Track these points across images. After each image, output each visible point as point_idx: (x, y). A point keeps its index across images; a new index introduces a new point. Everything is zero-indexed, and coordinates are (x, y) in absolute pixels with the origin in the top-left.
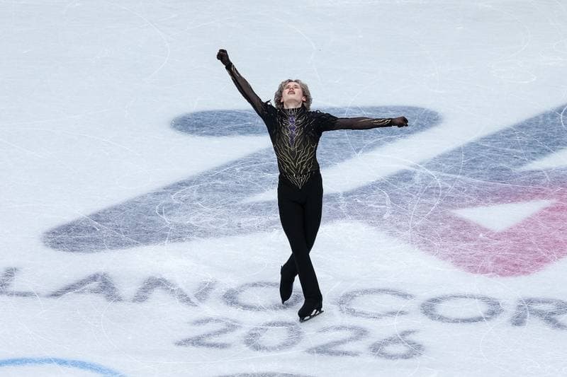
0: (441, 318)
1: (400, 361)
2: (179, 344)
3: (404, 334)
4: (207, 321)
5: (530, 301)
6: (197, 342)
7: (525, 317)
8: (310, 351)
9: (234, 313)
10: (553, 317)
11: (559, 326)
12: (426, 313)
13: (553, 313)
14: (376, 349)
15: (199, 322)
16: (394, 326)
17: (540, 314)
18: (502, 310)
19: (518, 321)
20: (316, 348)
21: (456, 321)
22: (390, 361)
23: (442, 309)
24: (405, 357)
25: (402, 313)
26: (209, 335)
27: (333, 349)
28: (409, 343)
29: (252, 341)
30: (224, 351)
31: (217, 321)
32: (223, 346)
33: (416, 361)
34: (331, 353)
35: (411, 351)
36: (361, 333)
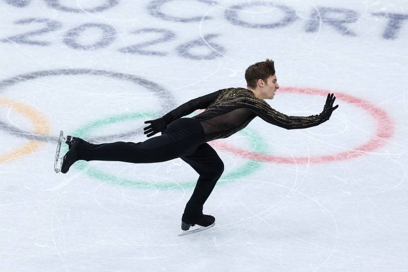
0: (241, 23)
1: (203, 61)
2: (5, 41)
3: (208, 37)
4: (31, 20)
5: (323, 10)
6: (21, 39)
7: (318, 24)
8: (122, 50)
9: (54, 15)
10: (344, 25)
11: (348, 33)
12: (228, 18)
13: (344, 22)
14: (183, 51)
15: (22, 22)
16: (199, 30)
17: (332, 22)
18: (298, 18)
19: (312, 28)
20: (128, 48)
21: (255, 26)
22: (194, 62)
23: (243, 15)
24: (207, 58)
25: (206, 18)
26: (32, 34)
27: (143, 49)
28: (212, 45)
29: (71, 41)
30: (45, 48)
31: (40, 21)
32: (44, 44)
33: (219, 61)
34: (142, 53)
35: (214, 53)
36: (169, 36)
